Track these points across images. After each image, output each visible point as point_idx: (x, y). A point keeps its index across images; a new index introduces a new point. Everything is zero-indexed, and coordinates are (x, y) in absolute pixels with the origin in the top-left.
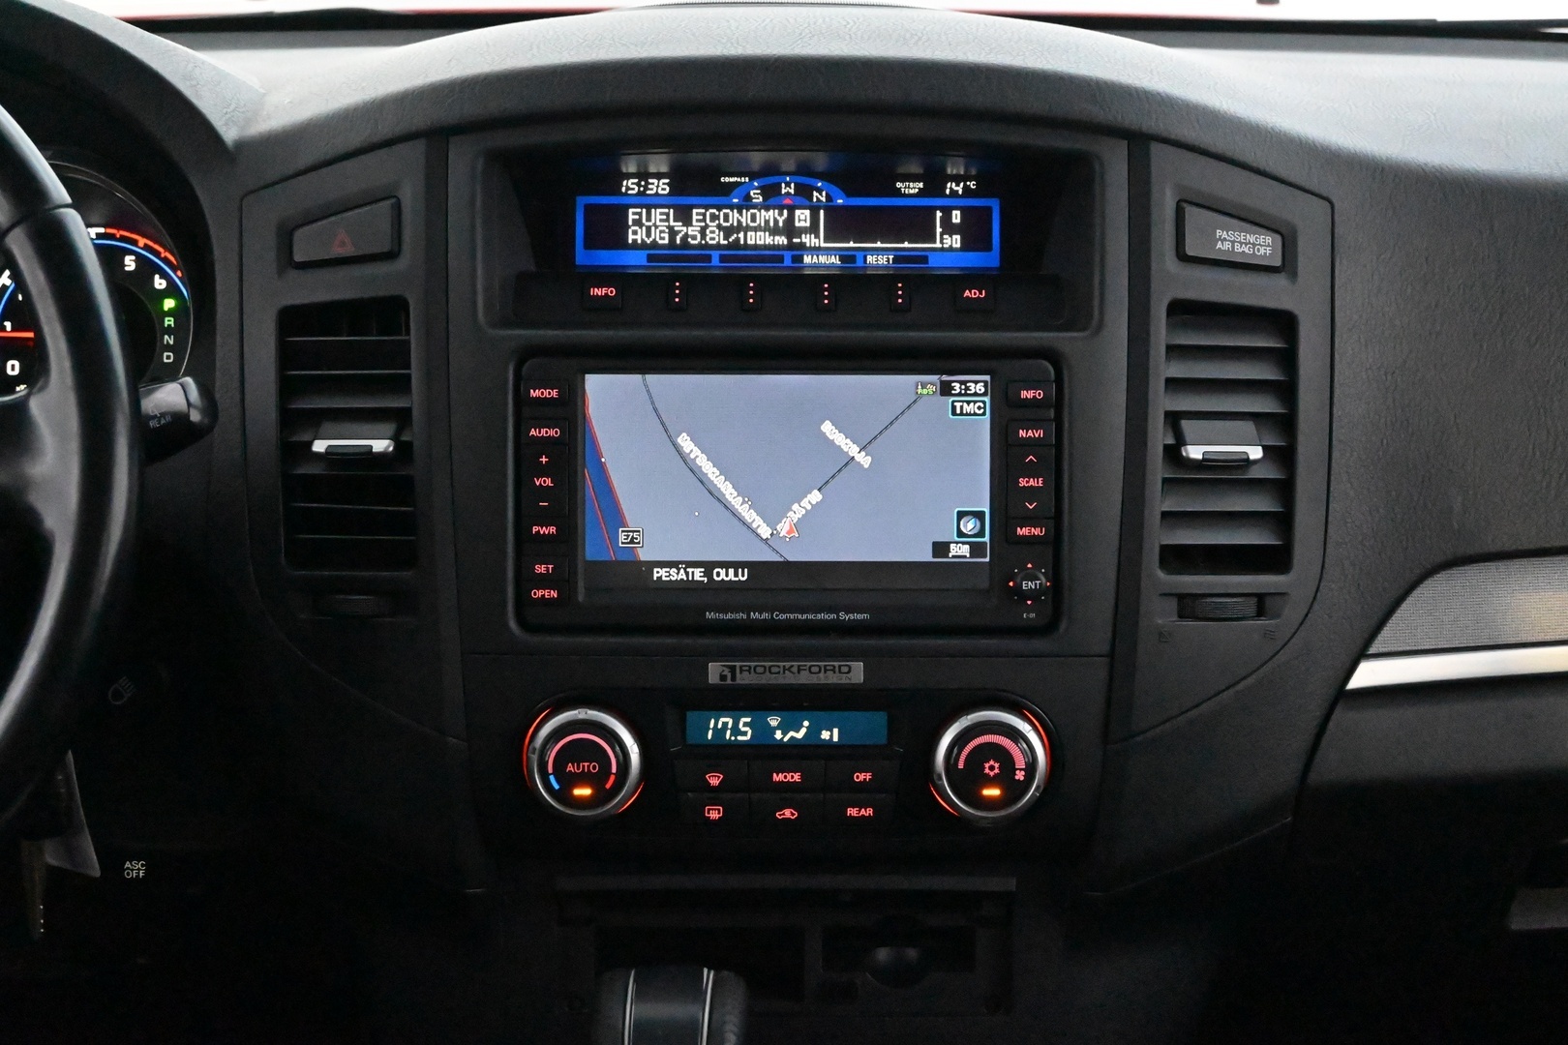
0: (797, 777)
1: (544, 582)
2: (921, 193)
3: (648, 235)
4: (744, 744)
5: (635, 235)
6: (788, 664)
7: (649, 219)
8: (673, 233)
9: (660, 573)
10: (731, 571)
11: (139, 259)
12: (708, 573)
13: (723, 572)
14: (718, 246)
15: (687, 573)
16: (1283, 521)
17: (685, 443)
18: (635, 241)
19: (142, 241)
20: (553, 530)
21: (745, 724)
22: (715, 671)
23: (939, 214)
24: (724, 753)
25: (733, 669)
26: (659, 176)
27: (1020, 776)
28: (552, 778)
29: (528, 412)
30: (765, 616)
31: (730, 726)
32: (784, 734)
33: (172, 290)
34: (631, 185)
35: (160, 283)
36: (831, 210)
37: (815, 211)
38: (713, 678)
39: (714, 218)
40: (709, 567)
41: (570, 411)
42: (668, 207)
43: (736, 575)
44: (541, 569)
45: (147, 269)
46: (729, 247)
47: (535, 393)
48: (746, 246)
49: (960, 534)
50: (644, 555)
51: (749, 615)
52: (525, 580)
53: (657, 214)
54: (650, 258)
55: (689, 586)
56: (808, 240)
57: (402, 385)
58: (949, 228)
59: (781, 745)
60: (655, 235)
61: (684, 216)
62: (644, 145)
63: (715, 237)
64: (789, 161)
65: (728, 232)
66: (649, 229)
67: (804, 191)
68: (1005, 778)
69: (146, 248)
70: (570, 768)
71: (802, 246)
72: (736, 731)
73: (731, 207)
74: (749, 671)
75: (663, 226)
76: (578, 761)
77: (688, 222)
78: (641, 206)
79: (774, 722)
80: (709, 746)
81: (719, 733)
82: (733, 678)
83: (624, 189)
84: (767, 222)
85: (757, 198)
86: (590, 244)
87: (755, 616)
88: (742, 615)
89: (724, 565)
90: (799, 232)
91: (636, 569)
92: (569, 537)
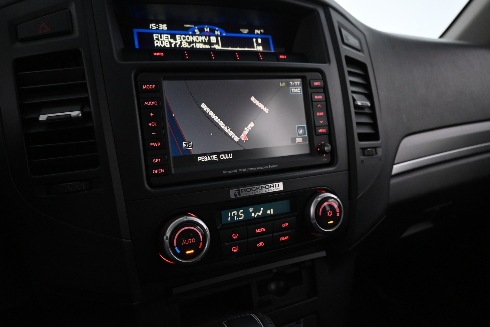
0: (264, 230)
1: (158, 166)
2: (248, 33)
3: (162, 43)
4: (241, 220)
5: (157, 44)
6: (258, 187)
7: (161, 38)
8: (171, 43)
9: (200, 159)
10: (226, 155)
12: (218, 157)
13: (223, 156)
14: (187, 48)
15: (211, 158)
16: (374, 125)
17: (204, 107)
18: (157, 46)
20: (159, 144)
21: (241, 213)
22: (233, 193)
23: (254, 40)
24: (236, 225)
25: (239, 191)
26: (162, 23)
27: (338, 215)
28: (176, 248)
29: (143, 95)
30: (244, 170)
31: (236, 214)
32: (255, 214)
34: (153, 26)
36: (222, 38)
37: (217, 37)
38: (232, 196)
39: (184, 38)
40: (218, 154)
42: (168, 34)
43: (228, 156)
44: (156, 161)
46: (191, 48)
47: (145, 87)
48: (196, 48)
49: (299, 134)
50: (194, 153)
51: (238, 170)
52: (150, 166)
53: (164, 36)
55: (212, 162)
56: (216, 47)
58: (258, 44)
59: (254, 218)
60: (164, 44)
61: (173, 37)
63: (185, 45)
64: (205, 21)
65: (190, 43)
66: (162, 41)
67: (212, 31)
68: (334, 217)
70: (184, 243)
72: (238, 216)
73: (190, 35)
74: (245, 191)
75: (167, 41)
76: (186, 239)
77: (175, 40)
78: (158, 33)
79: (251, 210)
80: (230, 223)
81: (232, 218)
82: (240, 195)
83: (151, 27)
84: (202, 40)
85: (198, 33)
87: (240, 170)
88: (236, 171)
89: (224, 153)
90: (213, 44)
91: (191, 158)
92: (164, 147)
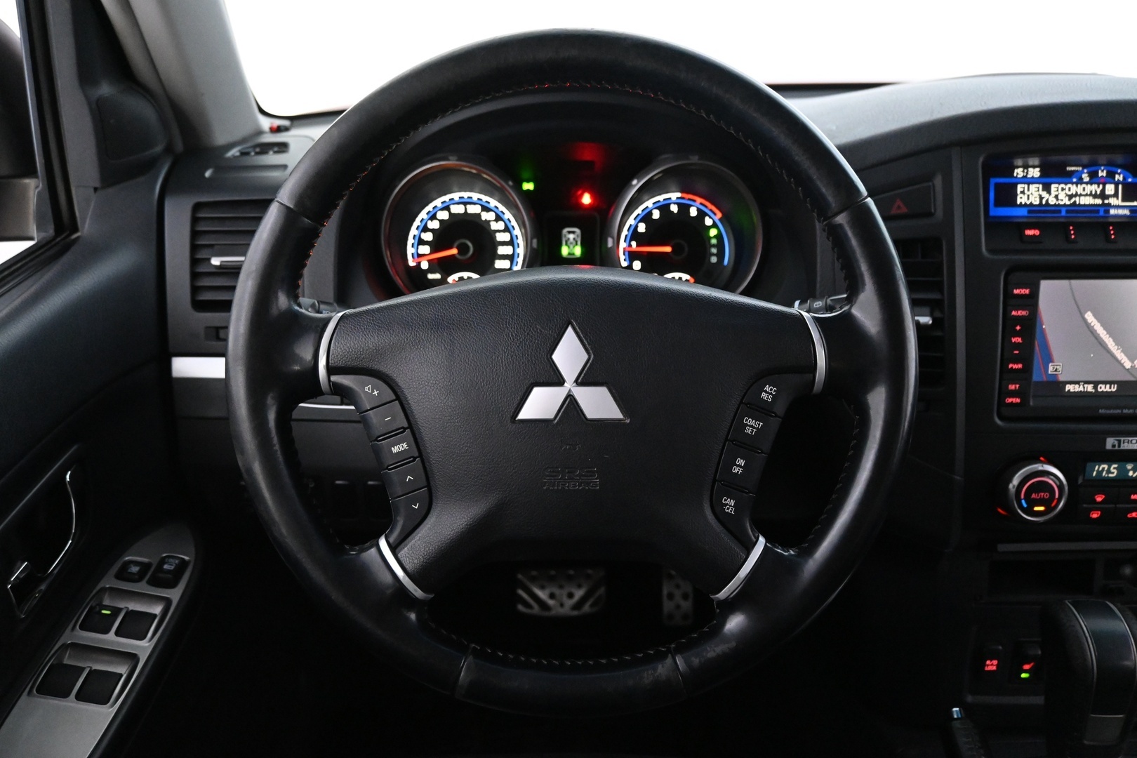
1: (1013, 394)
3: (1028, 199)
4: (1112, 478)
5: (1021, 199)
7: (1028, 190)
9: (1069, 388)
10: (1108, 386)
11: (699, 210)
12: (1095, 387)
13: (1103, 386)
14: (1065, 205)
15: (1084, 387)
17: (1089, 317)
18: (1021, 203)
19: (699, 200)
20: (1020, 366)
21: (1114, 468)
22: (1110, 442)
24: (1101, 483)
25: (1119, 441)
26: (1034, 167)
28: (1023, 502)
29: (1012, 302)
30: (1131, 411)
31: (1106, 469)
32: (1134, 473)
33: (715, 225)
34: (1019, 172)
35: (708, 222)
36: (1125, 184)
37: (1117, 185)
38: (1109, 446)
39: (1063, 189)
40: (1096, 384)
41: (1031, 300)
42: (1039, 183)
43: (1110, 388)
44: (1012, 387)
45: (701, 214)
46: (1071, 205)
47: (1016, 292)
48: (1079, 205)
50: (1062, 378)
51: (1122, 411)
52: (1003, 393)
53: (1033, 187)
54: (1029, 212)
55: (1086, 394)
56: (1113, 201)
59: (1133, 479)
60: (1032, 199)
61: (1047, 188)
62: (1026, 153)
63: (1063, 200)
64: (1103, 158)
65: (1071, 197)
66: (1028, 196)
67: (1111, 175)
69: (701, 204)
70: (1033, 496)
71: (1109, 205)
72: (1109, 471)
73: (1073, 183)
74: (1128, 442)
75: (1036, 194)
76: (1038, 492)
77: (1049, 192)
78: (1024, 183)
79: (1129, 466)
80: (1094, 480)
81: (1100, 473)
82: (1119, 446)
83: (1015, 175)
84: (1091, 192)
85: (1086, 178)
86: (997, 204)
87: (1126, 411)
88: (1119, 411)
89: (1105, 383)
90: (1108, 197)
91: (1056, 386)
92: (1027, 369)
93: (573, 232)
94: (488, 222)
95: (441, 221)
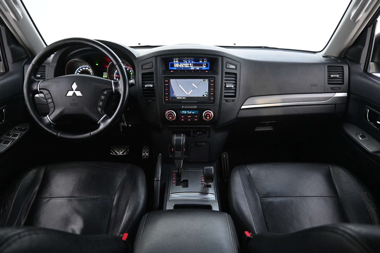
0: (190, 117)
1: (167, 99)
2: (202, 62)
4: (185, 114)
5: (175, 66)
6: (189, 106)
8: (178, 66)
9: (177, 98)
11: (129, 69)
12: (182, 98)
14: (183, 67)
16: (235, 93)
17: (180, 85)
19: (129, 67)
20: (167, 94)
22: (183, 107)
23: (203, 64)
24: (183, 114)
26: (177, 60)
27: (211, 116)
28: (168, 116)
29: (165, 83)
30: (187, 102)
33: (132, 72)
34: (174, 61)
35: (131, 71)
36: (193, 64)
38: (182, 108)
39: (182, 64)
40: (182, 97)
41: (169, 82)
44: (166, 97)
45: (129, 70)
46: (184, 67)
47: (166, 81)
48: (185, 67)
49: (205, 94)
50: (176, 96)
52: (165, 99)
54: (176, 68)
55: (180, 99)
56: (191, 66)
57: (153, 80)
58: (204, 65)
59: (189, 114)
60: (177, 66)
61: (179, 64)
62: (176, 57)
63: (182, 66)
64: (189, 59)
65: (184, 66)
67: (191, 62)
68: (209, 116)
69: (129, 68)
71: (191, 67)
72: (185, 112)
73: (184, 63)
74: (186, 107)
75: (178, 65)
76: (170, 115)
77: (180, 65)
78: (175, 63)
79: (188, 111)
80: (182, 114)
84: (187, 65)
85: (186, 62)
86: (171, 67)
88: (185, 102)
89: (184, 97)
90: (190, 66)
91: (175, 98)
92: (169, 94)
93: (105, 73)
94: (90, 71)
95: (81, 71)
